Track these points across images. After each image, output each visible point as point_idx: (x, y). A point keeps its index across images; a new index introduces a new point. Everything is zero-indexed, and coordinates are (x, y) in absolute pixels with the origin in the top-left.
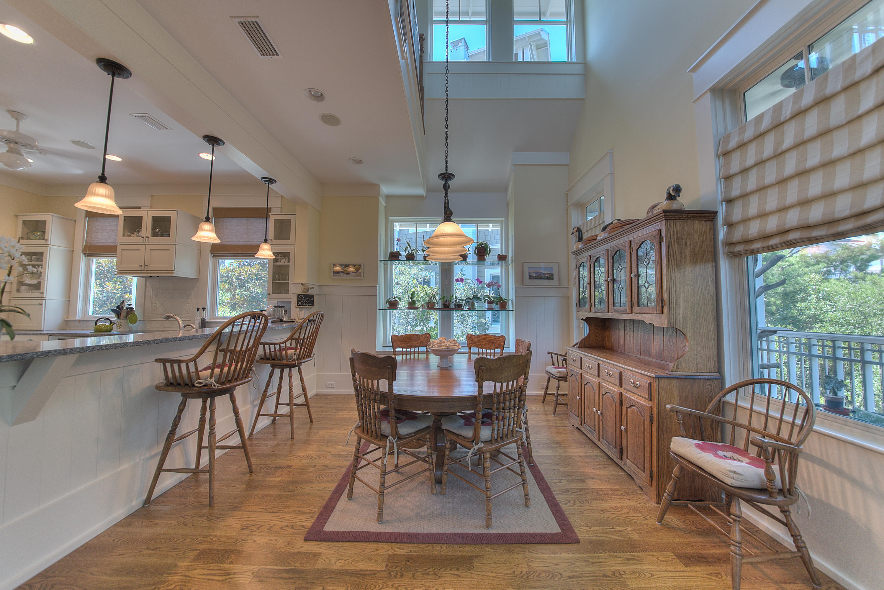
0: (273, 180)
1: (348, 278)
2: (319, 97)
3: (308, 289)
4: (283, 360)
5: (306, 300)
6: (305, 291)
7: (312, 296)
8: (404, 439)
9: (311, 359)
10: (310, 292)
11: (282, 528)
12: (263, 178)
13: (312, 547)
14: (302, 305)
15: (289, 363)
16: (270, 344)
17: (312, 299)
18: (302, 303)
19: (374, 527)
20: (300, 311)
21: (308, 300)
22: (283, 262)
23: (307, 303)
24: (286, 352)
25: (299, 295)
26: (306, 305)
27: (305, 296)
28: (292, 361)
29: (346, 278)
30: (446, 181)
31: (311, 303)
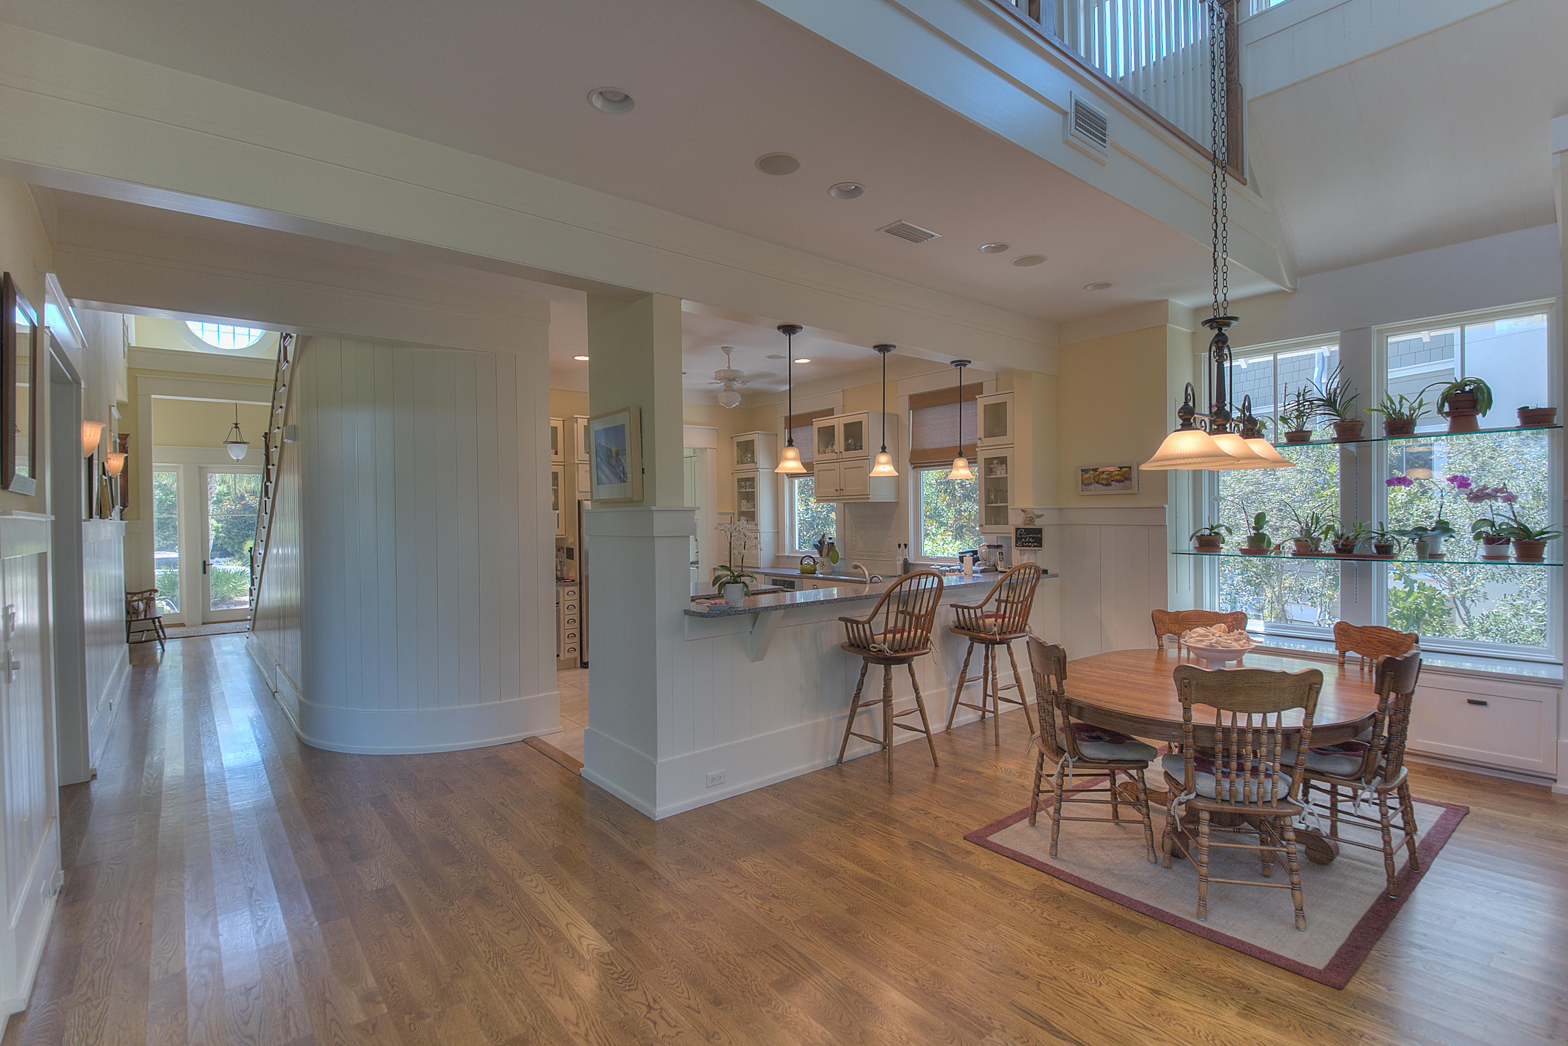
0: (966, 361)
1: (1109, 492)
2: (1001, 248)
3: (1031, 520)
4: (980, 632)
5: (1030, 538)
6: (1027, 522)
7: (1039, 531)
8: (1086, 761)
9: (1025, 634)
10: (1038, 524)
11: (947, 822)
12: (953, 362)
13: (970, 846)
14: (1024, 546)
15: (989, 637)
16: (963, 607)
17: (1040, 536)
18: (1023, 542)
19: (1043, 857)
20: (1021, 555)
21: (1033, 538)
22: (999, 473)
23: (1032, 543)
24: (984, 622)
25: (1017, 529)
26: (1030, 546)
27: (1028, 531)
28: (993, 635)
29: (1104, 492)
30: (1220, 330)
31: (1038, 542)
